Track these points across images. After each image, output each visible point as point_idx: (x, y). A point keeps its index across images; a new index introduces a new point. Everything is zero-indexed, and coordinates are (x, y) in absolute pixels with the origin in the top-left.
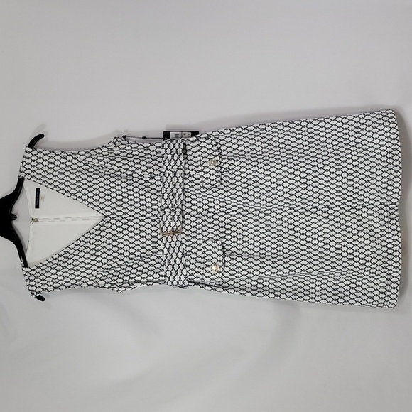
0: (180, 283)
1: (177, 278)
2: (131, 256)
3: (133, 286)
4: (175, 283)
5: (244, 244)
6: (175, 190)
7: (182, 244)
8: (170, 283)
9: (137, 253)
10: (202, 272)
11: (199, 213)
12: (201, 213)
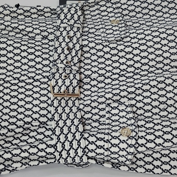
0: (77, 160)
1: (72, 153)
2: (10, 127)
3: (10, 168)
4: (70, 160)
5: (162, 106)
6: (71, 45)
7: (79, 109)
8: (62, 161)
9: (20, 123)
10: (107, 145)
11: (100, 75)
12: (103, 75)
